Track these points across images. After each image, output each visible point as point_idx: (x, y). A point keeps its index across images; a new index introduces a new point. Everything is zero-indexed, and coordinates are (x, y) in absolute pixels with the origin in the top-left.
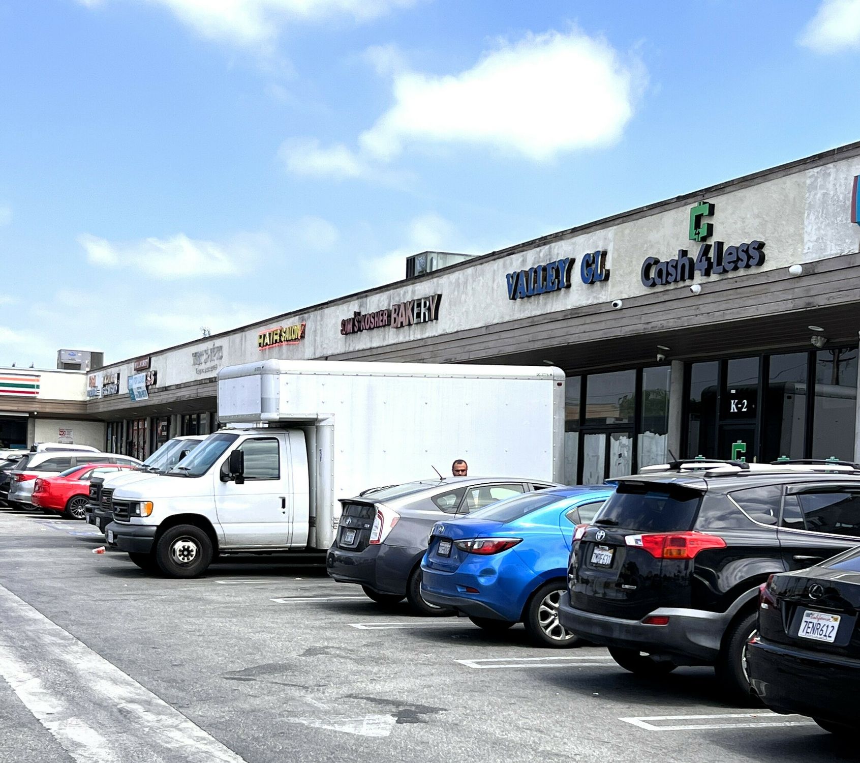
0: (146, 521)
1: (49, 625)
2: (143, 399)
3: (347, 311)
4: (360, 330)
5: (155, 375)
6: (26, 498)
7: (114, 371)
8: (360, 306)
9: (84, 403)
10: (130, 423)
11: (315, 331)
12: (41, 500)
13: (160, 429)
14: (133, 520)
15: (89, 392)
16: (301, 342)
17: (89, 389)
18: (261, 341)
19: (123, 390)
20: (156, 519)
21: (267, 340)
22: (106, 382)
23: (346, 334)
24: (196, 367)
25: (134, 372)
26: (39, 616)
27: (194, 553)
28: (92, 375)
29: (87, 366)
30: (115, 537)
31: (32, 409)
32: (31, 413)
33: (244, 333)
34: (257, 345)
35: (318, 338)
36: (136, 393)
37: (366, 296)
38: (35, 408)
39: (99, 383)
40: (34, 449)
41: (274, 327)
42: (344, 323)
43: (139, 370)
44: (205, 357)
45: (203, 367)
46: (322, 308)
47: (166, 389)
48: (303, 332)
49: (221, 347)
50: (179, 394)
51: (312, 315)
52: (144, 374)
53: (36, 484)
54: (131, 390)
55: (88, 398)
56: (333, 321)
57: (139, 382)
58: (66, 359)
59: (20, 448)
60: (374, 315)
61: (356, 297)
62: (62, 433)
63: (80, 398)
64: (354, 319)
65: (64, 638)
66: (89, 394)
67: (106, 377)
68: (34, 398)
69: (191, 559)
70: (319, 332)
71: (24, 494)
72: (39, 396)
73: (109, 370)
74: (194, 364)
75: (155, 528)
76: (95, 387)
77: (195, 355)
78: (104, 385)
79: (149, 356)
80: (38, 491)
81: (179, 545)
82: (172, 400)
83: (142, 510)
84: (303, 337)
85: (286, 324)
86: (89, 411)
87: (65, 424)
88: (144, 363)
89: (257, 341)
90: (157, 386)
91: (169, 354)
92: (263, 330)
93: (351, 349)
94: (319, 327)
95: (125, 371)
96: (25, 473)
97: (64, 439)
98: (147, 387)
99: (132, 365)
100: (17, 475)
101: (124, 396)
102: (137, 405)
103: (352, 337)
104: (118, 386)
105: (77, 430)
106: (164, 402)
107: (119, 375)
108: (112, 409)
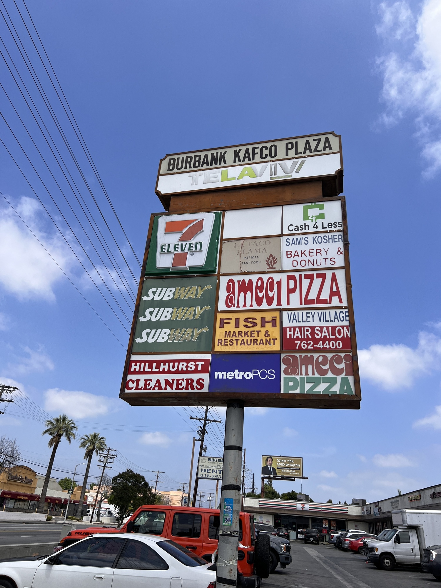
0: (377, 553)
1: (354, 577)
2: (378, 516)
3: (431, 491)
4: (436, 497)
5: (381, 508)
6: (347, 547)
7: (369, 506)
8: (434, 490)
9: (361, 516)
10: (376, 523)
11: (424, 497)
12: (351, 547)
13: (385, 525)
14: (373, 553)
15: (362, 513)
16: (420, 500)
17: (362, 512)
18: (409, 499)
19: (372, 513)
20: (379, 553)
21: (411, 499)
22: (367, 509)
23: (432, 498)
24: (392, 506)
25: (375, 507)
26: (352, 575)
27: (390, 563)
28: (363, 507)
29: (361, 504)
30: (369, 557)
31: (346, 518)
32: (346, 519)
33: (404, 496)
34: (408, 500)
35: (425, 499)
36: (376, 514)
37: (436, 487)
38: (347, 517)
39: (365, 510)
40: (348, 531)
41: (412, 495)
42: (431, 495)
43: (376, 506)
44: (394, 503)
45: (394, 506)
46: (424, 490)
47: (384, 513)
48: (420, 497)
49: (398, 500)
50: (389, 515)
51: (422, 492)
52: (378, 508)
53: (349, 542)
54: (374, 513)
55: (362, 515)
56: (428, 494)
57: (376, 510)
58: (355, 502)
59: (344, 531)
60: (438, 493)
61: (433, 487)
62: (356, 526)
63: (359, 514)
64: (433, 494)
65: (357, 580)
66: (363, 513)
67: (367, 508)
68: (347, 514)
69: (389, 565)
70: (425, 497)
71: (346, 545)
72: (348, 514)
73: (368, 506)
74: (391, 505)
75: (379, 555)
76: (364, 511)
77: (391, 502)
78: (367, 511)
79: (378, 502)
80: (350, 545)
81: (386, 561)
82: (386, 517)
83: (375, 550)
84: (420, 498)
85: (415, 494)
86: (363, 519)
87: (357, 523)
88: (377, 504)
89: (408, 499)
90: (382, 512)
91: (384, 502)
92: (409, 496)
93: (434, 503)
94: (424, 496)
95: (372, 506)
96: (347, 539)
97: (357, 528)
98: (379, 512)
99: (374, 505)
100: (344, 539)
101: (373, 515)
102: (376, 518)
103: (434, 499)
104: (371, 511)
105: (360, 525)
106: (384, 517)
107: (370, 507)
108: (370, 518)
